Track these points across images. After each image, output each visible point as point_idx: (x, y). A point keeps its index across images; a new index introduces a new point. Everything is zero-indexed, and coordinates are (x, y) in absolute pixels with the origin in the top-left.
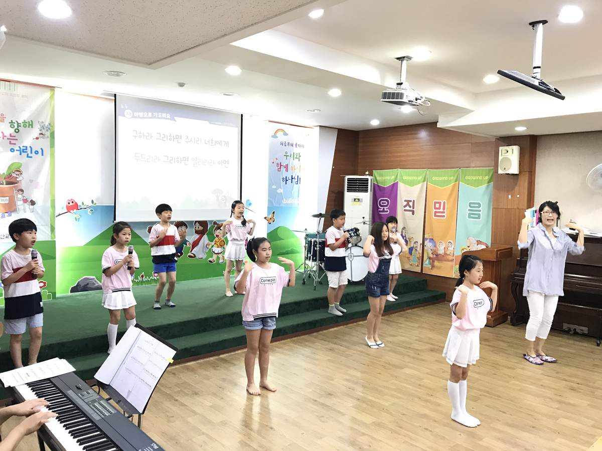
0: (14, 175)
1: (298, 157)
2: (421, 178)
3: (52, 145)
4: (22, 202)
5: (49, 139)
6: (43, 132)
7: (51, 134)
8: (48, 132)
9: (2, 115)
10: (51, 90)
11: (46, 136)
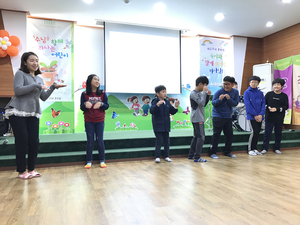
0: (53, 67)
1: (220, 57)
3: (72, 52)
4: (57, 81)
5: (71, 49)
6: (68, 45)
7: (72, 46)
8: (70, 45)
9: (48, 37)
10: (72, 24)
11: (69, 47)
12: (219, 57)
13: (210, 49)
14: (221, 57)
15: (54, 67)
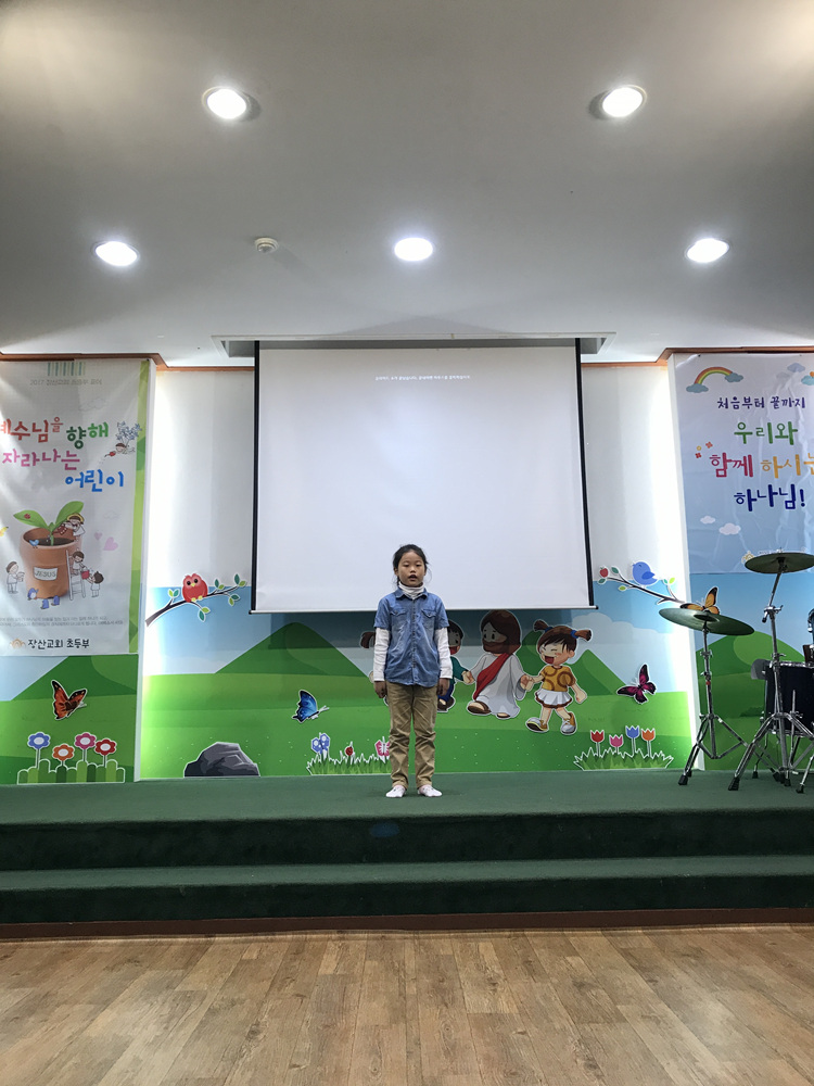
0: (68, 526)
1: (786, 432)
4: (79, 577)
5: (135, 454)
6: (124, 440)
7: (139, 444)
9: (57, 419)
10: (143, 363)
11: (130, 448)
12: (781, 436)
13: (730, 405)
14: (789, 435)
15: (70, 527)
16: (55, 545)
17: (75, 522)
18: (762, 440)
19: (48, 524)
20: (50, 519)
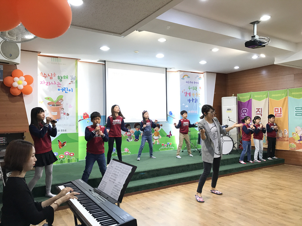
0: (59, 101)
2: (265, 96)
3: (77, 87)
4: (63, 114)
5: (75, 84)
6: (72, 80)
7: (76, 81)
8: (75, 80)
9: (54, 73)
10: (76, 61)
11: (74, 82)
13: (188, 83)
14: (196, 89)
15: (60, 102)
16: (56, 106)
17: (61, 100)
18: (192, 89)
19: (54, 101)
20: (55, 100)
